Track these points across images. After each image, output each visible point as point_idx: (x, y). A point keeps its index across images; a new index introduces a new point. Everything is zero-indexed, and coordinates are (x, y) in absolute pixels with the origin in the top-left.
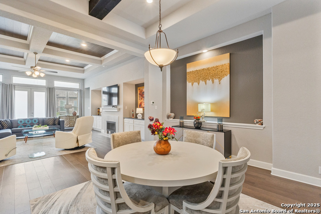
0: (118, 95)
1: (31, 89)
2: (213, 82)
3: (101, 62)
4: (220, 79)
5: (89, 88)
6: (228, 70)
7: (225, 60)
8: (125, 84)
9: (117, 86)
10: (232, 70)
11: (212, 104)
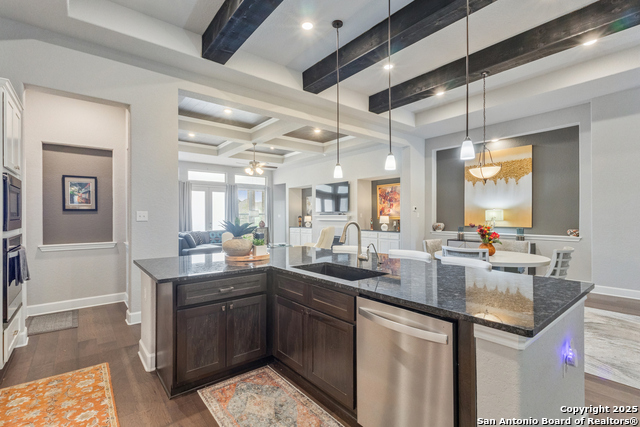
0: (347, 196)
1: (209, 188)
2: (507, 182)
3: (323, 148)
4: (518, 178)
5: (285, 185)
6: (530, 167)
7: (526, 153)
8: (360, 181)
9: (346, 184)
10: (536, 167)
11: (505, 210)
